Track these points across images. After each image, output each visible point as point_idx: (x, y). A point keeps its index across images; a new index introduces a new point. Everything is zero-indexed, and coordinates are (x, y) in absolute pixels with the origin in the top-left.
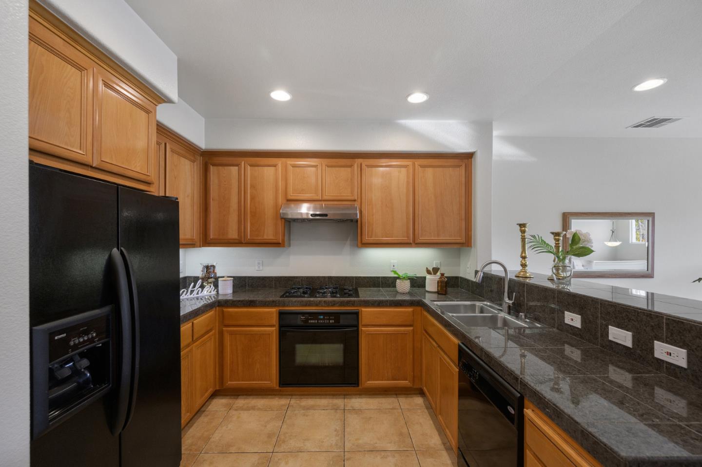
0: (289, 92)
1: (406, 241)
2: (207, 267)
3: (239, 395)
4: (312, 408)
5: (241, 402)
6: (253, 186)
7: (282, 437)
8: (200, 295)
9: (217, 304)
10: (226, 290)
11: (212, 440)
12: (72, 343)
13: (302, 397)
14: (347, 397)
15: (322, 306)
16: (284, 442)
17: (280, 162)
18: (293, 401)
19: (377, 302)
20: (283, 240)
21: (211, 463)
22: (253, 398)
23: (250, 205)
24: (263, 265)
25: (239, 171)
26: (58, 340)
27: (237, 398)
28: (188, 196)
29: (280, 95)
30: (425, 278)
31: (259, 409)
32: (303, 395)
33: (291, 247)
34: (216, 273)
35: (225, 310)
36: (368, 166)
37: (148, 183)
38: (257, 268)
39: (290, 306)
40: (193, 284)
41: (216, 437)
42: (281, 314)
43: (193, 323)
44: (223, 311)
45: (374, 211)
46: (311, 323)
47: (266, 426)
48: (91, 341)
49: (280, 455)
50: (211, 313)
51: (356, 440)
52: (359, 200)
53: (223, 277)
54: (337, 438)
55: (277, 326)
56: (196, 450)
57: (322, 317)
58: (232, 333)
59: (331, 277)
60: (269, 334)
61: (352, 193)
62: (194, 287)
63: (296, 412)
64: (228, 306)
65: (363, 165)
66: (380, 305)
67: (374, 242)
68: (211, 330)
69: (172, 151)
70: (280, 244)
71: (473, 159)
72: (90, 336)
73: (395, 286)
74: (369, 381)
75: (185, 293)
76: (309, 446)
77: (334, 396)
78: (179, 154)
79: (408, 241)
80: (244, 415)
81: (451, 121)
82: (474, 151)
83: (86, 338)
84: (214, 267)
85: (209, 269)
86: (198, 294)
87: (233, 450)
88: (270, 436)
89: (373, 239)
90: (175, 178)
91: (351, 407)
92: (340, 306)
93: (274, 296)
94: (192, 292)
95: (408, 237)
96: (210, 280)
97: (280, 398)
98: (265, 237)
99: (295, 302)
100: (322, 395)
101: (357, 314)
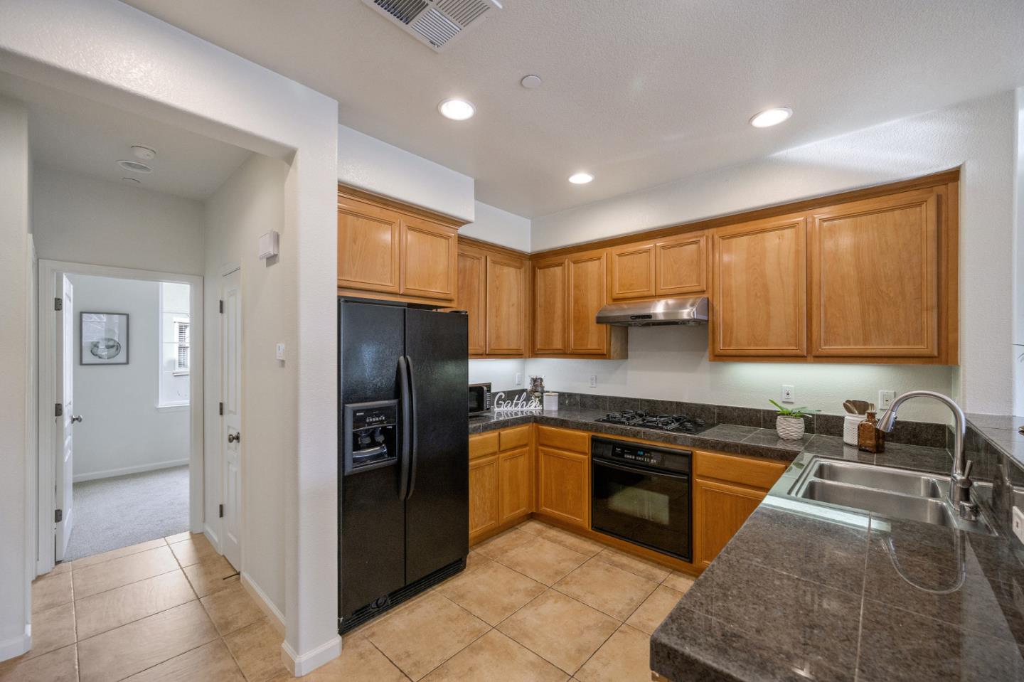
0: (591, 172)
1: (794, 352)
2: (535, 380)
3: (554, 526)
4: (622, 566)
5: (553, 533)
6: (576, 287)
7: (568, 579)
8: (525, 409)
9: (532, 420)
10: (551, 407)
11: (508, 554)
12: (368, 421)
13: (619, 552)
14: (677, 572)
15: (641, 438)
16: (567, 584)
17: (604, 252)
18: (606, 552)
19: (720, 445)
20: (609, 351)
21: (495, 571)
22: (566, 534)
23: (574, 309)
24: (596, 382)
25: (564, 269)
26: (359, 416)
27: (550, 528)
28: (513, 305)
29: (581, 178)
30: (841, 419)
31: (565, 546)
32: (621, 550)
33: (629, 360)
34: (543, 387)
35: (540, 427)
36: (724, 238)
37: (450, 300)
38: (590, 385)
39: (602, 433)
40: (517, 396)
41: (512, 553)
42: (595, 442)
43: (499, 434)
44: (538, 428)
45: (735, 304)
46: (627, 458)
47: (560, 563)
48: (381, 422)
49: (555, 593)
50: (524, 428)
51: (649, 619)
52: (710, 290)
53: (549, 392)
54: (627, 607)
55: (590, 454)
56: (492, 556)
57: (642, 453)
58: (546, 454)
59: (680, 403)
60: (581, 462)
61: (699, 282)
62: (519, 399)
63: (601, 563)
64: (543, 424)
65: (716, 237)
66: (726, 448)
67: (734, 353)
68: (525, 445)
69: (494, 262)
70: (604, 355)
71: (959, 182)
72: (380, 418)
73: (774, 427)
74: (706, 559)
75: (510, 405)
76: (589, 599)
77: (660, 564)
78: (501, 264)
79: (798, 352)
80: (548, 545)
81: (893, 122)
82: (958, 164)
83: (377, 419)
84: (541, 380)
85: (537, 382)
86: (522, 407)
87: (518, 569)
88: (557, 573)
89: (732, 349)
90: (497, 288)
91: (673, 585)
92: (664, 441)
93: (588, 418)
94: (516, 404)
95: (798, 345)
96: (536, 394)
97: (592, 543)
98: (589, 347)
99: (609, 428)
100: (644, 558)
101: (690, 457)
